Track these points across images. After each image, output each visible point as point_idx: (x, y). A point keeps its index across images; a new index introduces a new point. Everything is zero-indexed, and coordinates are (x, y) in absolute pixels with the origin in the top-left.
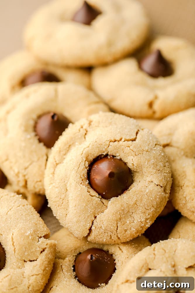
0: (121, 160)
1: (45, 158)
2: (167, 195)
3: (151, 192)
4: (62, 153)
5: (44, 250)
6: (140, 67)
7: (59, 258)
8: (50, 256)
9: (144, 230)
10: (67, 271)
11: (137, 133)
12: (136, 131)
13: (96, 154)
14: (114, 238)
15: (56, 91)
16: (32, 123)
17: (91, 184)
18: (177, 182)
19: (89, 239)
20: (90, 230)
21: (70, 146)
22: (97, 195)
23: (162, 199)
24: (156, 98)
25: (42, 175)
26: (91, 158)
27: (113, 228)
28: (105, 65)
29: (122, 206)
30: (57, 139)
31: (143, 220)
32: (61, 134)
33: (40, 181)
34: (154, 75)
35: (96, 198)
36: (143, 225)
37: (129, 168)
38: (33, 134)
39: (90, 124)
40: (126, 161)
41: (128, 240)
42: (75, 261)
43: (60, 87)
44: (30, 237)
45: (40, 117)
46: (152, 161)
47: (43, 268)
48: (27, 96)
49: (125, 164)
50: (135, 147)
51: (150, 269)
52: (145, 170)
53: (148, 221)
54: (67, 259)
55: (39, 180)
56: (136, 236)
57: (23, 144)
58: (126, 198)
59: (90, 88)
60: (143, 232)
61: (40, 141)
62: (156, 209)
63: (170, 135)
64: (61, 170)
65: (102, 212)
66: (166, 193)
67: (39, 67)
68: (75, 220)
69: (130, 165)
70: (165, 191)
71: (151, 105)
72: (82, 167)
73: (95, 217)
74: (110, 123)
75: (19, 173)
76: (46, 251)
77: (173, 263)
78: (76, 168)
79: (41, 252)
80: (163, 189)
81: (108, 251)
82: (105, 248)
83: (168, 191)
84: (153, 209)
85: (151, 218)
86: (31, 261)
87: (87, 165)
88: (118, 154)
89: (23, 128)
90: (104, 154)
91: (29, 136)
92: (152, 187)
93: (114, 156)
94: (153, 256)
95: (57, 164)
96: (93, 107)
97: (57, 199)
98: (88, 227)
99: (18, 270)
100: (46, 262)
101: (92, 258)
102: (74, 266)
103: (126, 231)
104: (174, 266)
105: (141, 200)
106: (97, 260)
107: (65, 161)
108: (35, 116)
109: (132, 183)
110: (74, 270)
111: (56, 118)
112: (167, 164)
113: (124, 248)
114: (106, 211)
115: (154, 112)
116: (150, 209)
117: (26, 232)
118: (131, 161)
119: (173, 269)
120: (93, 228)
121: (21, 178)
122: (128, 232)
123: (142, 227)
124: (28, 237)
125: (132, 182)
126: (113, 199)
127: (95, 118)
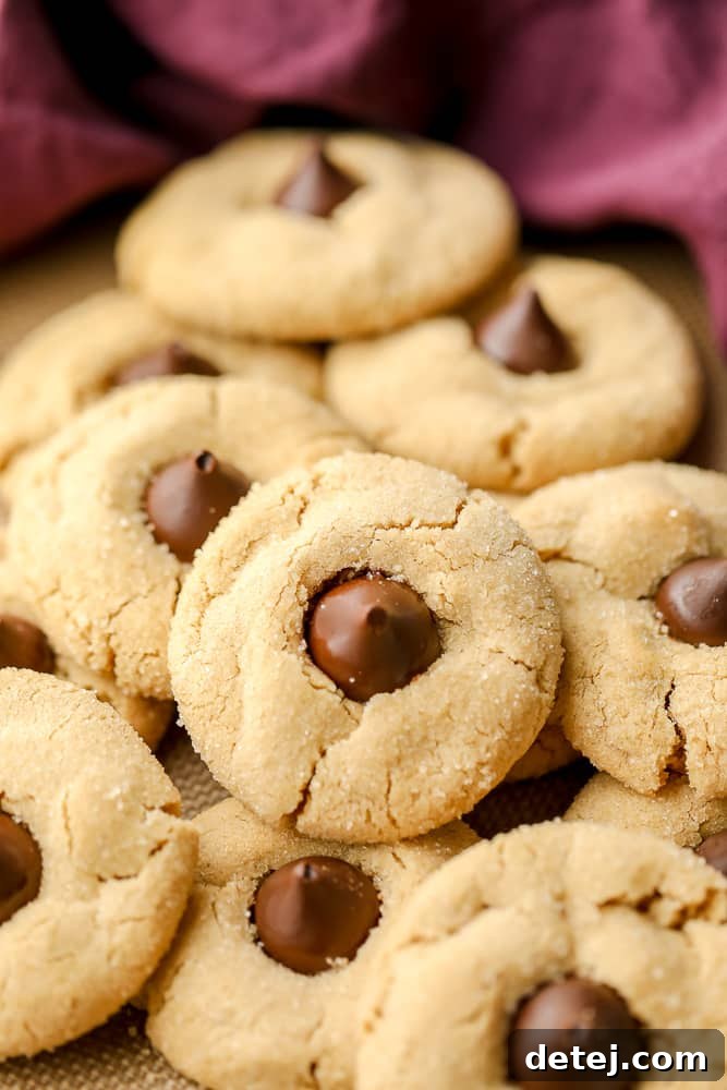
0: (405, 584)
1: (173, 586)
2: (548, 698)
3: (495, 681)
4: (226, 565)
5: (160, 847)
6: (476, 341)
7: (207, 882)
8: (180, 867)
9: (473, 800)
10: (232, 920)
11: (459, 510)
12: (456, 502)
13: (333, 567)
14: (379, 819)
15: (213, 398)
16: (135, 485)
17: (314, 654)
18: (577, 664)
19: (302, 821)
20: (306, 792)
21: (251, 544)
22: (333, 687)
23: (531, 706)
24: (523, 426)
25: (163, 635)
26: (317, 578)
27: (376, 785)
28: (370, 336)
29: (405, 719)
30: (213, 526)
31: (469, 765)
32: (226, 513)
33: (157, 655)
34: (518, 368)
35: (329, 695)
36: (467, 782)
37: (432, 613)
38: (139, 517)
39: (316, 483)
40: (421, 590)
41: (421, 830)
42: (256, 893)
43: (227, 389)
44: (120, 806)
45: (158, 470)
46: (503, 588)
47: (156, 900)
48: (125, 412)
49: (420, 597)
50: (450, 544)
51: (485, 907)
52: (478, 615)
53: (484, 771)
54: (231, 886)
55: (150, 650)
56: (447, 817)
57: (107, 544)
58: (420, 696)
59: (320, 396)
60: (469, 808)
61: (159, 537)
62: (511, 734)
63: (567, 525)
64: (221, 611)
65: (346, 736)
66: (542, 689)
67: (163, 336)
68: (259, 759)
69: (433, 602)
70: (539, 681)
71: (505, 446)
72: (289, 600)
73: (323, 754)
74: (380, 480)
75: (89, 628)
76: (167, 851)
77: (558, 890)
78: (270, 604)
79: (153, 853)
80: (532, 675)
81: (360, 867)
82: (351, 858)
83: (550, 685)
84: (499, 735)
85: (496, 764)
86: (118, 878)
87: (304, 596)
88: (397, 568)
89: (107, 498)
90: (358, 566)
91: (124, 522)
92: (497, 666)
93: (384, 575)
94: (495, 867)
95: (211, 597)
96: (326, 443)
97: (208, 698)
98: (300, 785)
99: (79, 907)
100: (166, 885)
101: (307, 874)
102: (252, 909)
103: (415, 797)
104: (561, 898)
105: (465, 703)
106: (324, 881)
107: (235, 588)
108: (145, 467)
109: (440, 657)
110: (252, 920)
111: (209, 467)
112: (548, 603)
113: (410, 856)
114: (357, 734)
115: (516, 471)
116: (493, 732)
117: (107, 790)
118: (438, 588)
119: (558, 906)
120: (315, 785)
121: (97, 645)
122: (423, 801)
123: (465, 789)
124: (113, 804)
125: (440, 652)
126: (378, 700)
127: (330, 467)
